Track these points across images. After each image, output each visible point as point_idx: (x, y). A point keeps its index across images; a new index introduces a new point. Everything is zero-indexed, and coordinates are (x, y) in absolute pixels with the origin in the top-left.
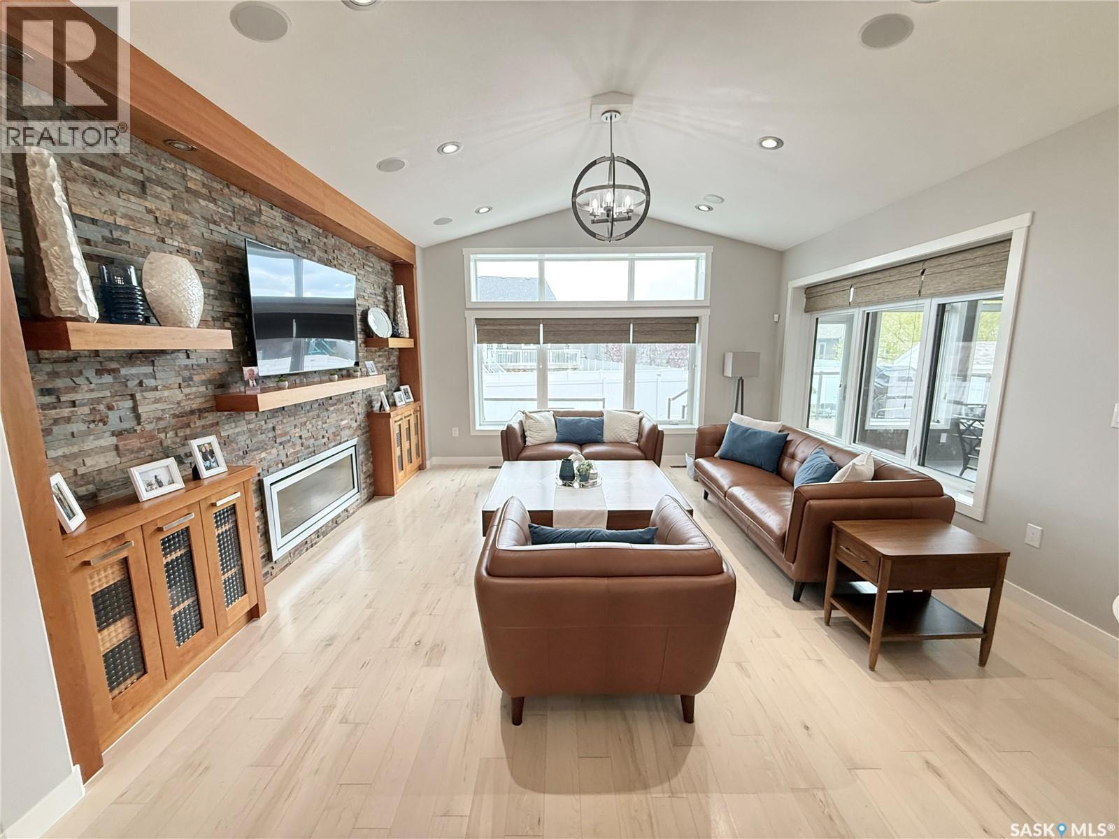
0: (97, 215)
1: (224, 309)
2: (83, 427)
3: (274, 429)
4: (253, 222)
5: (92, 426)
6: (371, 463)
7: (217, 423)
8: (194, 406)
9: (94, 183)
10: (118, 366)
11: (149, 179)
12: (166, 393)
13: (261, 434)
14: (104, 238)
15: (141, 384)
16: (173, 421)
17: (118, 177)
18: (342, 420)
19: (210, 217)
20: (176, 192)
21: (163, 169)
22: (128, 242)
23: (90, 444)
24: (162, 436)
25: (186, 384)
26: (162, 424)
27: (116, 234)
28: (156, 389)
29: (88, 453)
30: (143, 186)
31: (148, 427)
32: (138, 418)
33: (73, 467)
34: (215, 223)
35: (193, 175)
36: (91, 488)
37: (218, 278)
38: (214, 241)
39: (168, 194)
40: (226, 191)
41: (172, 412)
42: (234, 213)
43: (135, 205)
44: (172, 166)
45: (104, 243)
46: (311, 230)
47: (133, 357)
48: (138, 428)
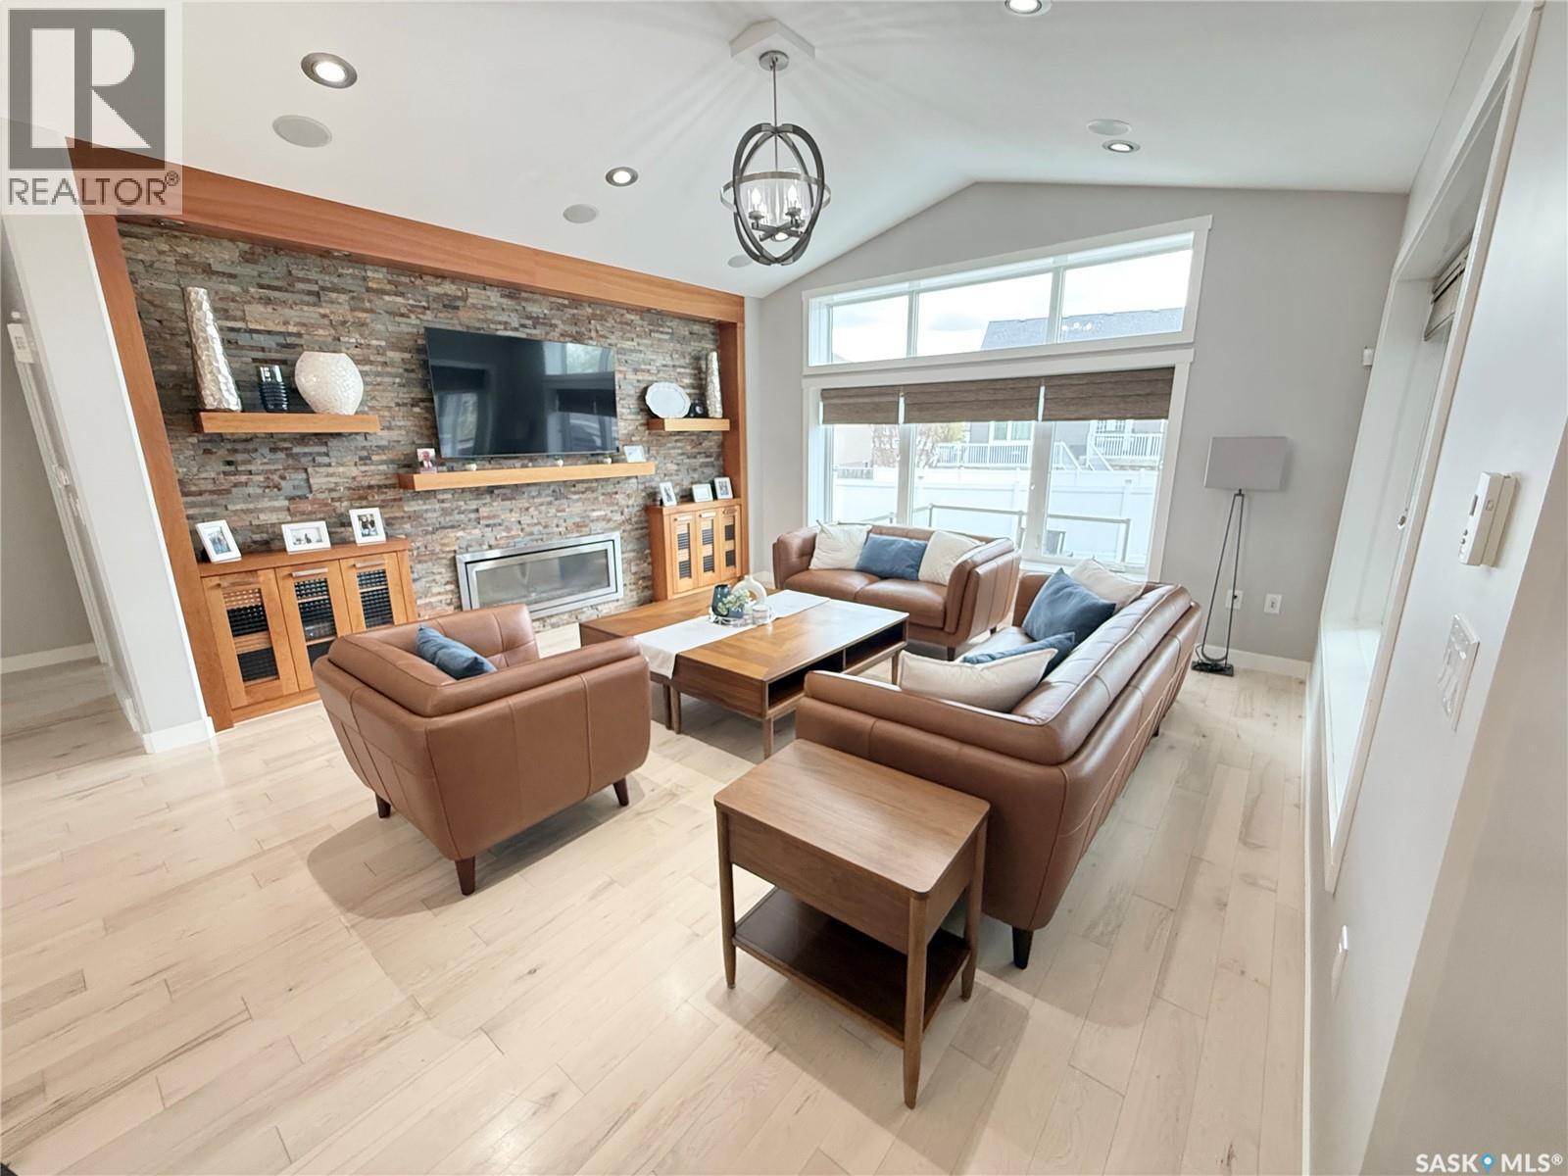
0: (271, 327)
1: (412, 395)
2: (260, 491)
3: (477, 510)
4: (457, 308)
5: (267, 490)
6: (649, 564)
7: (400, 499)
8: (373, 483)
9: (268, 301)
10: (290, 445)
11: (323, 289)
12: (341, 469)
13: (459, 513)
14: (278, 344)
15: (314, 460)
16: (347, 493)
17: (292, 292)
18: (594, 510)
19: (397, 311)
20: (355, 294)
21: (339, 276)
22: (302, 346)
23: (266, 503)
24: (337, 504)
25: (362, 462)
26: (335, 495)
27: (290, 340)
28: (329, 465)
29: (262, 510)
30: (318, 295)
31: (321, 496)
32: (310, 487)
33: (249, 519)
34: (402, 315)
35: (376, 275)
36: (265, 536)
37: (404, 367)
38: (400, 333)
39: (343, 298)
40: (418, 282)
41: (347, 485)
42: (428, 302)
43: (310, 313)
44: (351, 271)
45: (278, 348)
46: (548, 304)
47: (303, 438)
48: (310, 496)
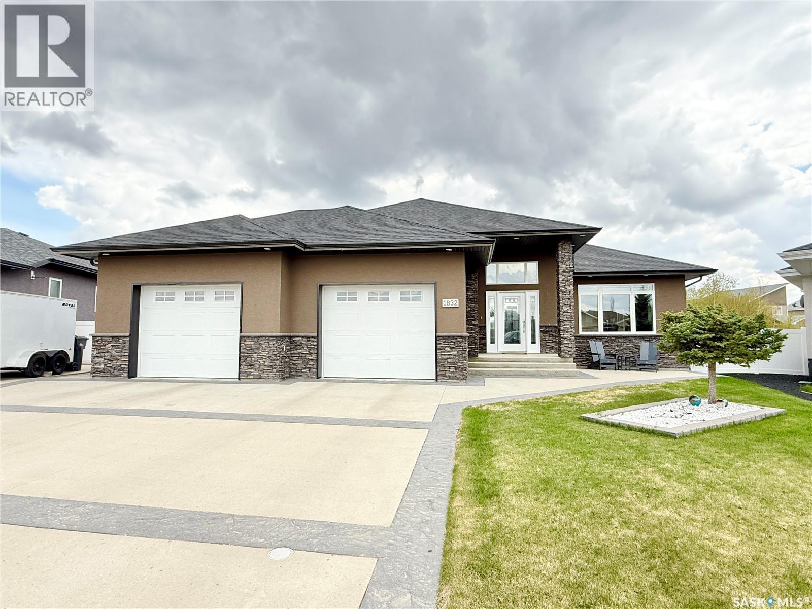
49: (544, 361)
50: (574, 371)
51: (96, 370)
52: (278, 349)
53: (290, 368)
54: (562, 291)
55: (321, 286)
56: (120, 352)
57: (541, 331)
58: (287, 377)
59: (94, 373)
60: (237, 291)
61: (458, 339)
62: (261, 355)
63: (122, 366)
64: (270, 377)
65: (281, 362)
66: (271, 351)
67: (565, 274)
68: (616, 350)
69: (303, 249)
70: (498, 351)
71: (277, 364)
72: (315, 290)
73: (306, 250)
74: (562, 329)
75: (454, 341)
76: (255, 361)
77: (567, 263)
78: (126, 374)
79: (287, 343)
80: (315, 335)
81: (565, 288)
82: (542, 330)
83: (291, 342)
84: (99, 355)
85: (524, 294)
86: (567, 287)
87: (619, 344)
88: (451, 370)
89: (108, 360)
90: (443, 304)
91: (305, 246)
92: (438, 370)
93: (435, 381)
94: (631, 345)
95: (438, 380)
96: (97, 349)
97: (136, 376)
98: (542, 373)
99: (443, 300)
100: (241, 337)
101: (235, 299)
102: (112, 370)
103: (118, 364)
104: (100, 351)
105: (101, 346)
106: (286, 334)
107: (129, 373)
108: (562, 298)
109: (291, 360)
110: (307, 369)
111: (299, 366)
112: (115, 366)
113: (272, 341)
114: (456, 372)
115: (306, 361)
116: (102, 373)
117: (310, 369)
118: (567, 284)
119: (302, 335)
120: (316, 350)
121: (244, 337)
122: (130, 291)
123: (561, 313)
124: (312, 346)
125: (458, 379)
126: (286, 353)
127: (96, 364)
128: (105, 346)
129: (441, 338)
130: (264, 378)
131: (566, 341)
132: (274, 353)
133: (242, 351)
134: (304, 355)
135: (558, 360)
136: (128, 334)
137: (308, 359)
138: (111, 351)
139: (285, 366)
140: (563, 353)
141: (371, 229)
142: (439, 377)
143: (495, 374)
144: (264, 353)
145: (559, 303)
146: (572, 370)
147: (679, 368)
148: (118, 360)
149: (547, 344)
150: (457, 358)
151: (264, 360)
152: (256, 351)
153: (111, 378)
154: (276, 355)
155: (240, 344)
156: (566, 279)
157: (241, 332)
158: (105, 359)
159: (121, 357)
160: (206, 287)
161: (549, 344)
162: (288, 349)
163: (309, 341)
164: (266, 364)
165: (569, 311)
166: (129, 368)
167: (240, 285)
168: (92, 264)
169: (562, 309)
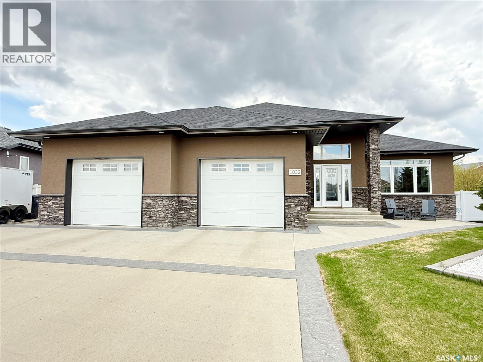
49: (358, 214)
50: (382, 221)
51: (42, 220)
52: (170, 205)
53: (178, 219)
54: (372, 164)
55: (200, 160)
56: (58, 207)
57: (352, 192)
58: (176, 226)
59: (40, 222)
60: (139, 164)
61: (301, 199)
62: (157, 209)
63: (60, 217)
64: (164, 226)
65: (172, 215)
66: (165, 207)
67: (374, 151)
68: (403, 205)
69: (187, 133)
70: (322, 206)
71: (169, 217)
72: (196, 163)
73: (190, 133)
74: (372, 191)
75: (298, 200)
76: (153, 214)
77: (376, 144)
78: (62, 223)
79: (176, 201)
80: (196, 195)
81: (374, 162)
82: (354, 191)
83: (179, 201)
84: (44, 209)
85: (340, 166)
86: (375, 161)
87: (405, 201)
88: (295, 221)
89: (50, 212)
90: (290, 172)
91: (189, 130)
92: (286, 221)
93: (283, 229)
94: (413, 202)
95: (286, 229)
96: (42, 205)
97: (70, 224)
98: (359, 223)
99: (290, 170)
100: (143, 197)
101: (139, 169)
102: (53, 220)
103: (56, 215)
104: (45, 206)
105: (45, 203)
106: (176, 195)
107: (64, 222)
108: (372, 169)
109: (179, 213)
110: (190, 220)
111: (184, 218)
112: (55, 217)
113: (165, 200)
114: (299, 223)
115: (189, 214)
116: (45, 222)
117: (192, 220)
118: (375, 159)
119: (187, 195)
120: (196, 206)
121: (145, 196)
122: (65, 163)
123: (371, 179)
124: (194, 203)
125: (301, 228)
126: (175, 208)
127: (42, 215)
128: (47, 202)
129: (288, 198)
130: (160, 227)
131: (375, 200)
132: (166, 208)
133: (144, 207)
134: (188, 210)
135: (368, 213)
136: (63, 194)
137: (191, 212)
138: (52, 206)
139: (175, 217)
140: (372, 208)
141: (235, 119)
142: (287, 226)
143: (324, 223)
144: (159, 209)
145: (369, 173)
146: (381, 220)
147: (448, 218)
148: (57, 212)
149: (357, 201)
150: (300, 212)
151: (159, 213)
152: (153, 206)
153: (52, 225)
154: (168, 210)
155: (142, 201)
156: (375, 155)
157: (143, 193)
158: (48, 212)
159: (59, 210)
160: (118, 161)
161: (358, 201)
162: (177, 205)
163: (192, 199)
164: (161, 216)
165: (377, 178)
166: (64, 218)
167: (142, 159)
168: (40, 145)
169: (372, 176)
